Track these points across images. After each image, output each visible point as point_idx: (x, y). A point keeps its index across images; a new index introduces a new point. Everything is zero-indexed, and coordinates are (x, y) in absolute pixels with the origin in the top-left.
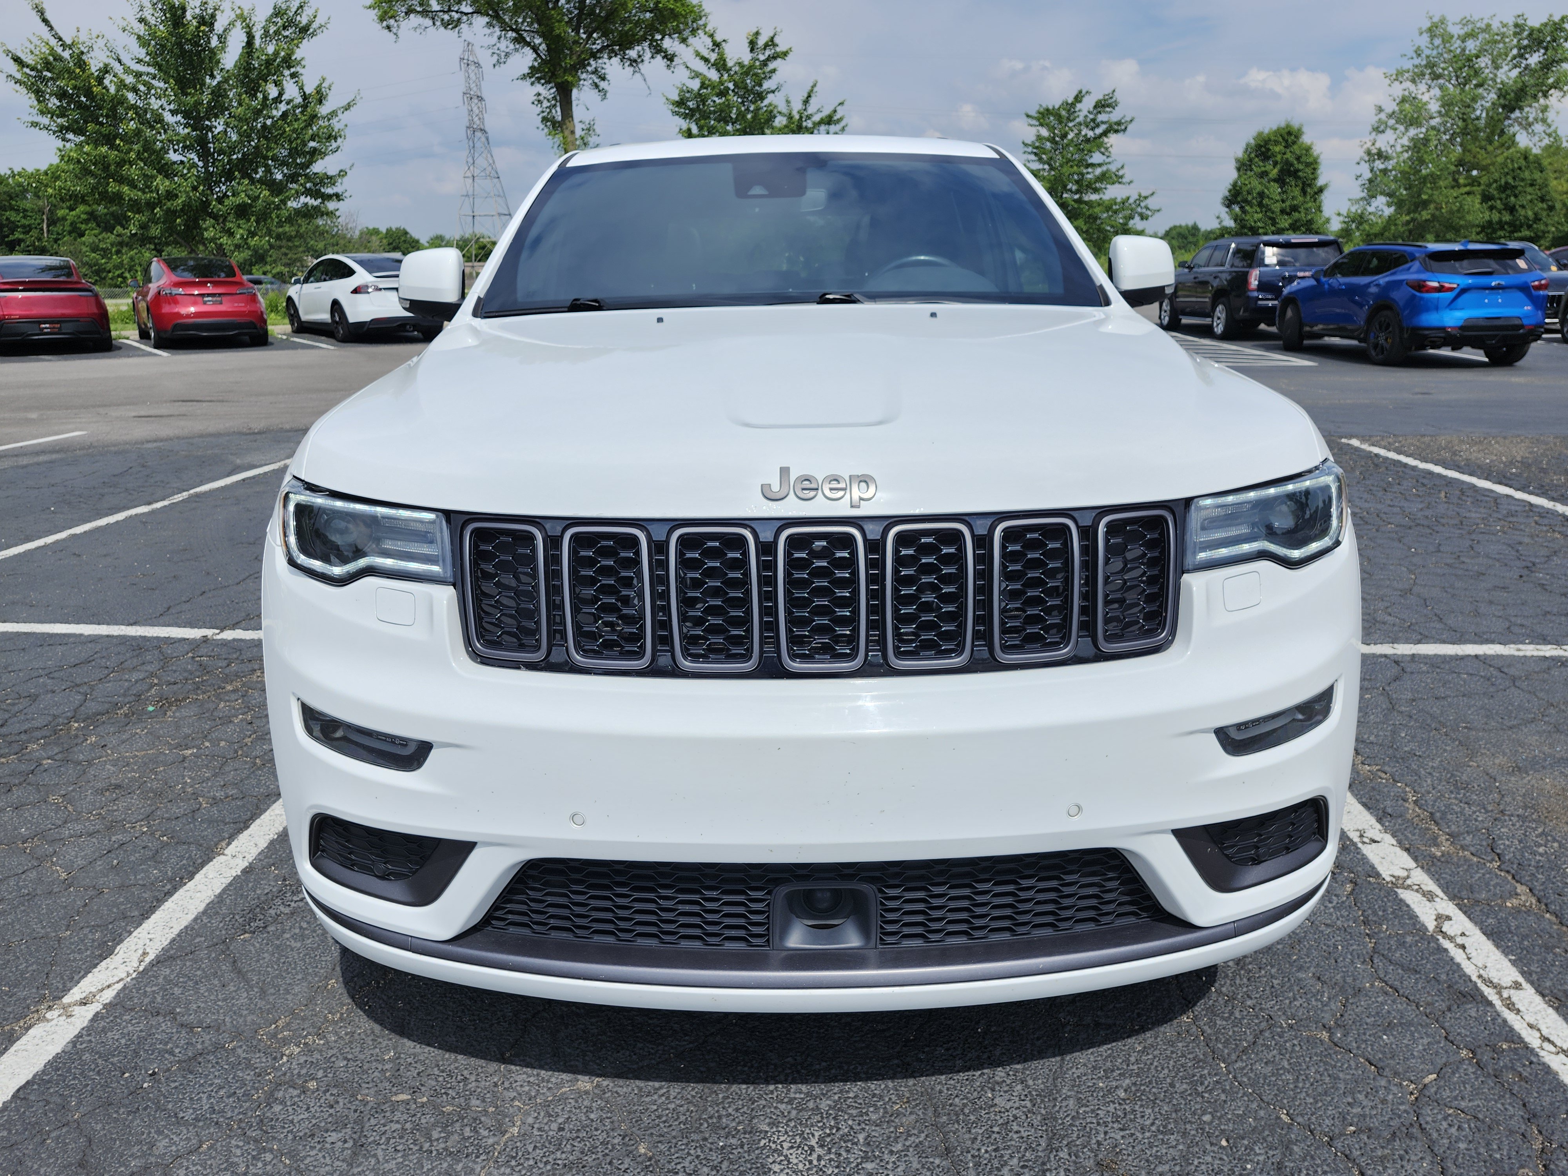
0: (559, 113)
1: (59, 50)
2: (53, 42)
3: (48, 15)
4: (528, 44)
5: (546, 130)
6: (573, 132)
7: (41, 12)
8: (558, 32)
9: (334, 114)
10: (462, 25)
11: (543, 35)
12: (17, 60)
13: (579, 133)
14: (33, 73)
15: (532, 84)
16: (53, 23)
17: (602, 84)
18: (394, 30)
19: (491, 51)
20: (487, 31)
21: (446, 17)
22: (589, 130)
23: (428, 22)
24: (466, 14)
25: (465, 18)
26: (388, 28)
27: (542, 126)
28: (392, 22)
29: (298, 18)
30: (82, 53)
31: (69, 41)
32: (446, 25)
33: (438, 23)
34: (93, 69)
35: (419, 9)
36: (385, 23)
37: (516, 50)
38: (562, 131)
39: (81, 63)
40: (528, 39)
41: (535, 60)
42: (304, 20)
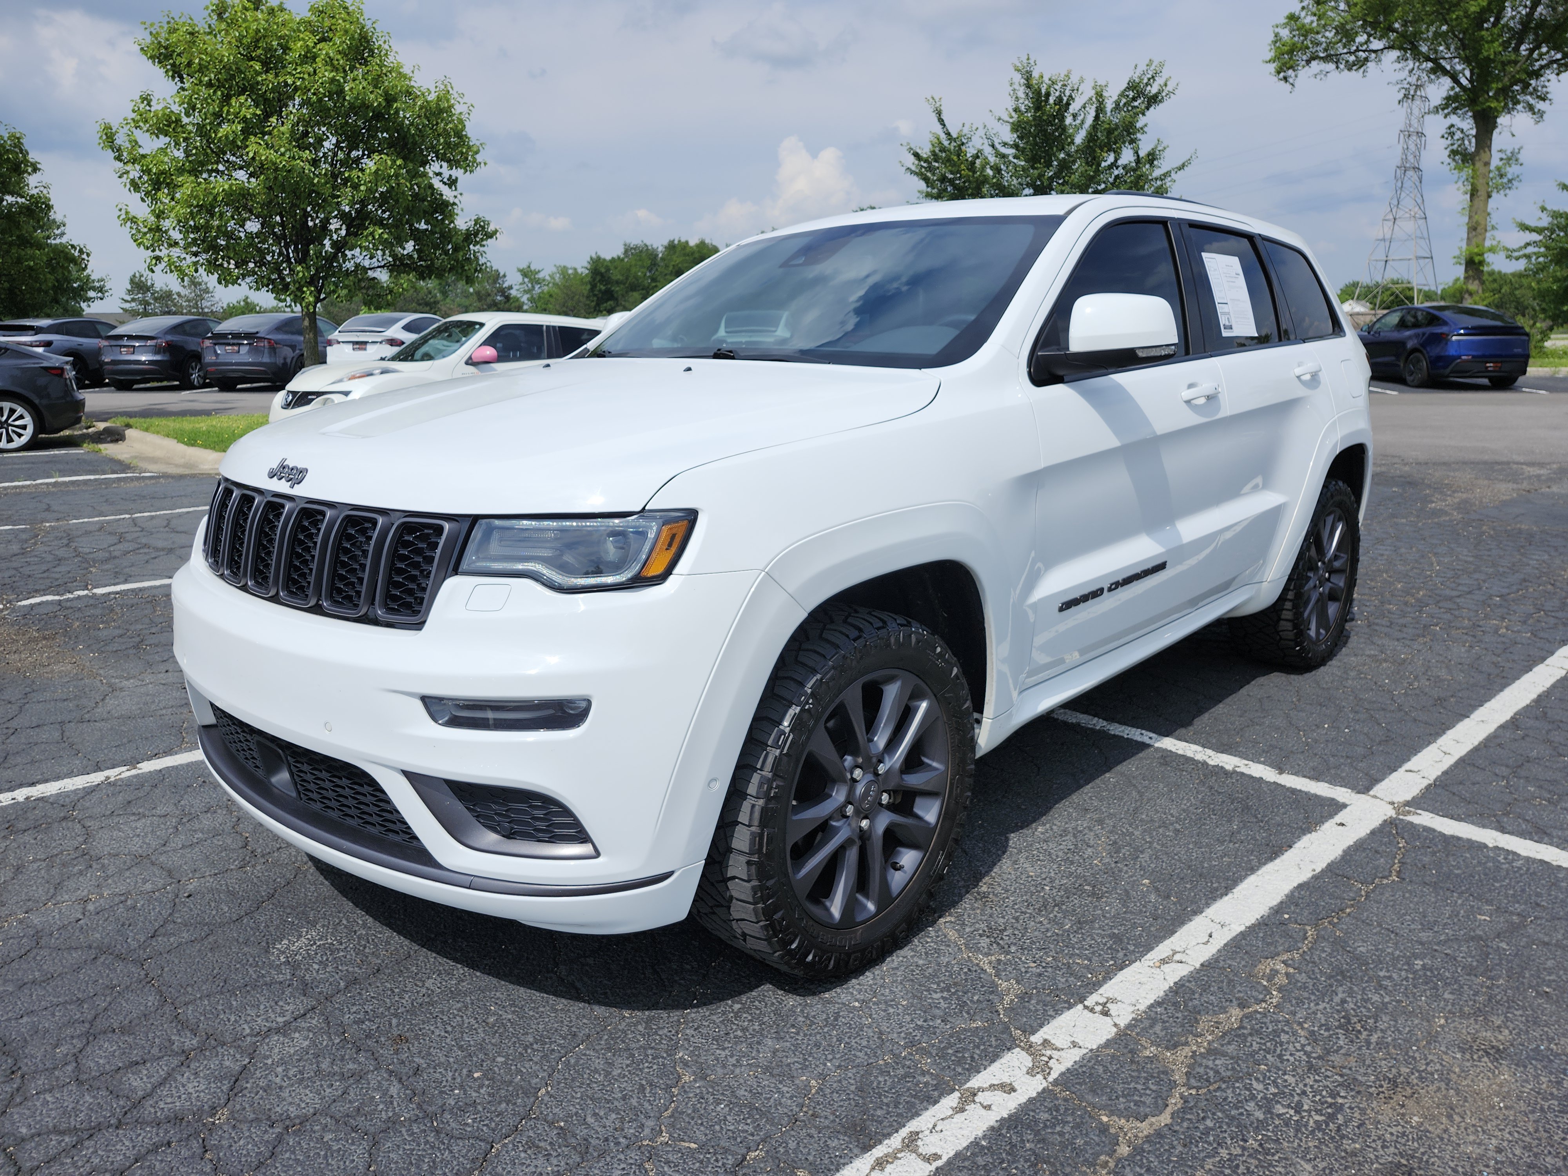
0: (1473, 144)
1: (946, 143)
2: (943, 137)
3: (944, 117)
4: (1445, 72)
5: (1453, 164)
6: (1487, 164)
7: (939, 113)
8: (1485, 54)
9: (1167, 174)
10: (1369, 64)
11: (1466, 60)
12: (917, 155)
13: (1495, 162)
14: (925, 165)
15: (1445, 117)
16: (946, 122)
17: (1540, 105)
18: (1291, 80)
19: (1399, 86)
20: (1398, 66)
21: (1352, 58)
22: (1509, 159)
23: (1331, 66)
24: (1375, 51)
25: (1373, 55)
26: (1285, 79)
27: (1449, 160)
28: (1290, 72)
29: (1149, 88)
30: (963, 144)
31: (954, 135)
32: (1350, 67)
33: (1342, 66)
34: (969, 155)
35: (1322, 55)
36: (1282, 75)
37: (1431, 81)
38: (1474, 164)
39: (959, 152)
40: (1448, 67)
41: (1453, 88)
42: (1154, 90)
